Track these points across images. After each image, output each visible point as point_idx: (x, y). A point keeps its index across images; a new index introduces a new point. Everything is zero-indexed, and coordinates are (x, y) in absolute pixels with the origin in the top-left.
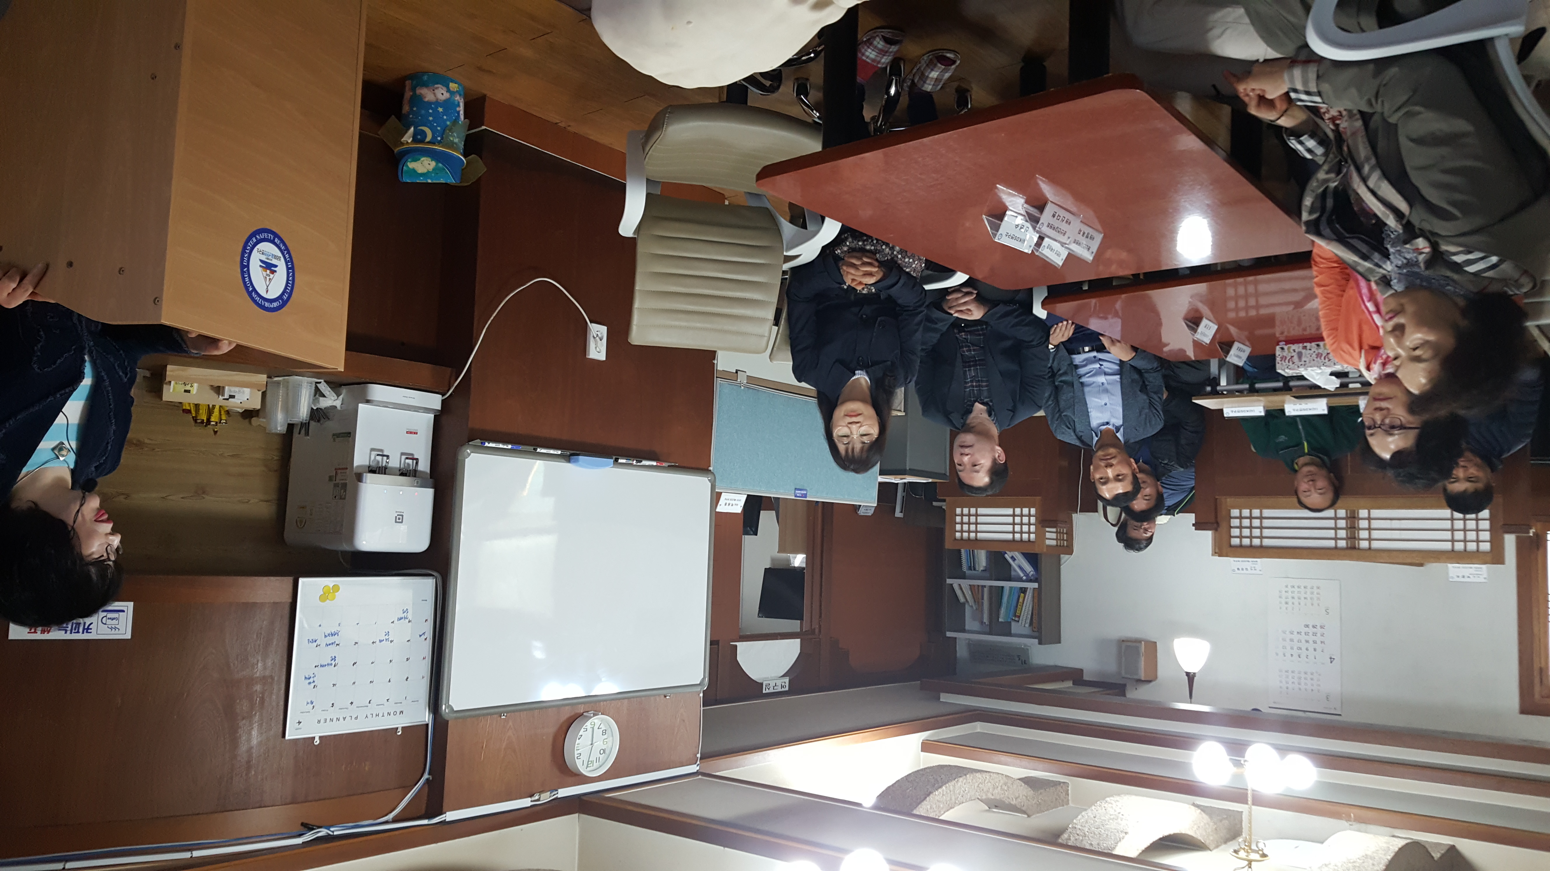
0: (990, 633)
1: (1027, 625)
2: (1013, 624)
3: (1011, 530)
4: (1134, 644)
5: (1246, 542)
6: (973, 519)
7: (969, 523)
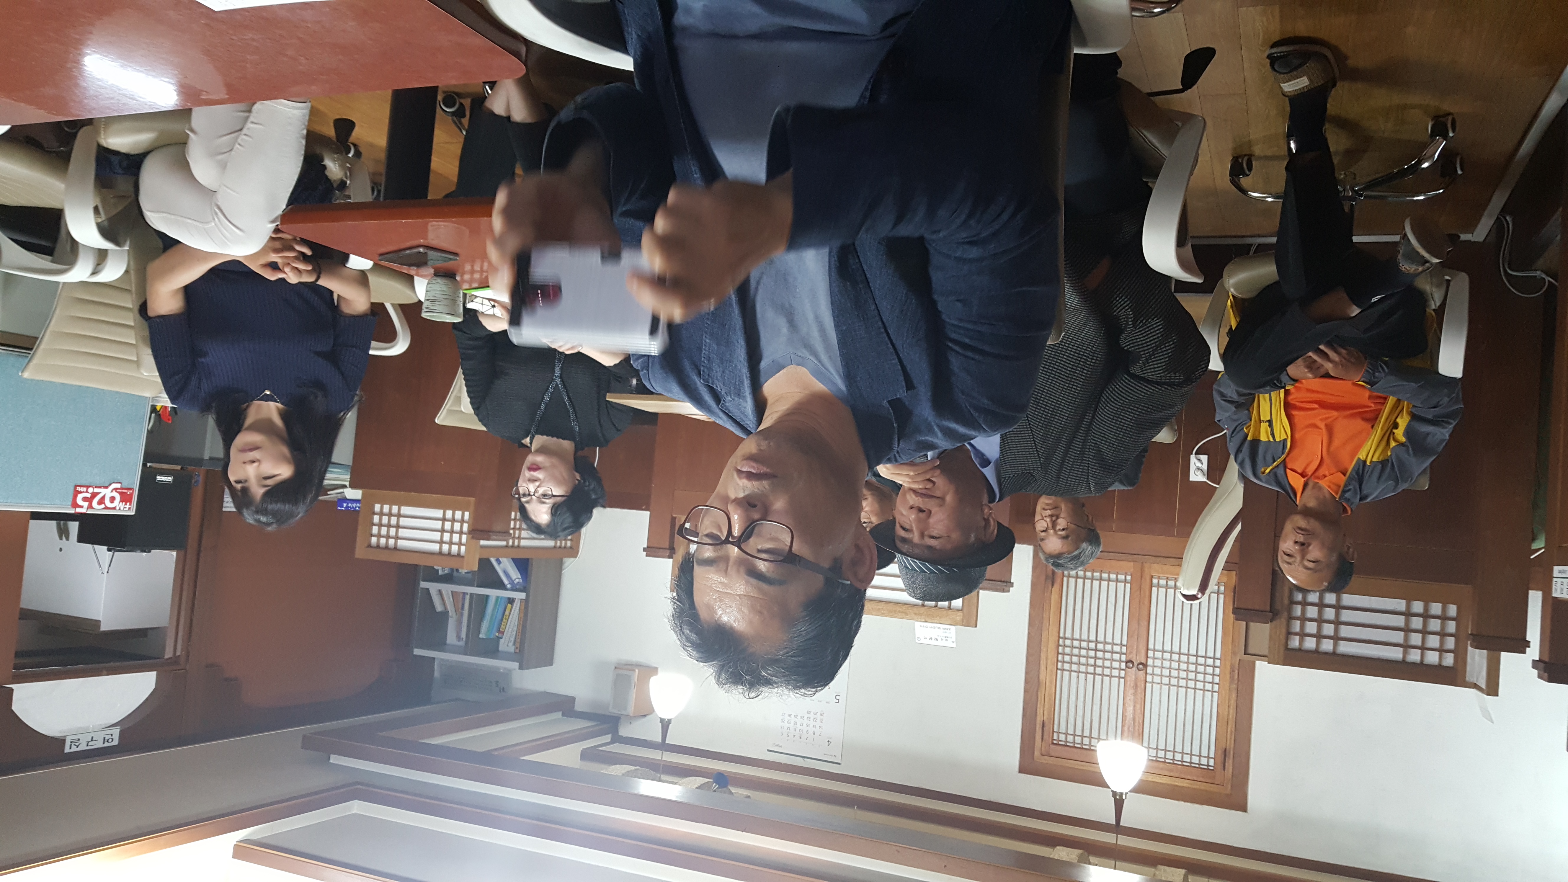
0: (466, 654)
1: (511, 644)
3: (438, 539)
4: (628, 668)
6: (394, 520)
7: (389, 526)
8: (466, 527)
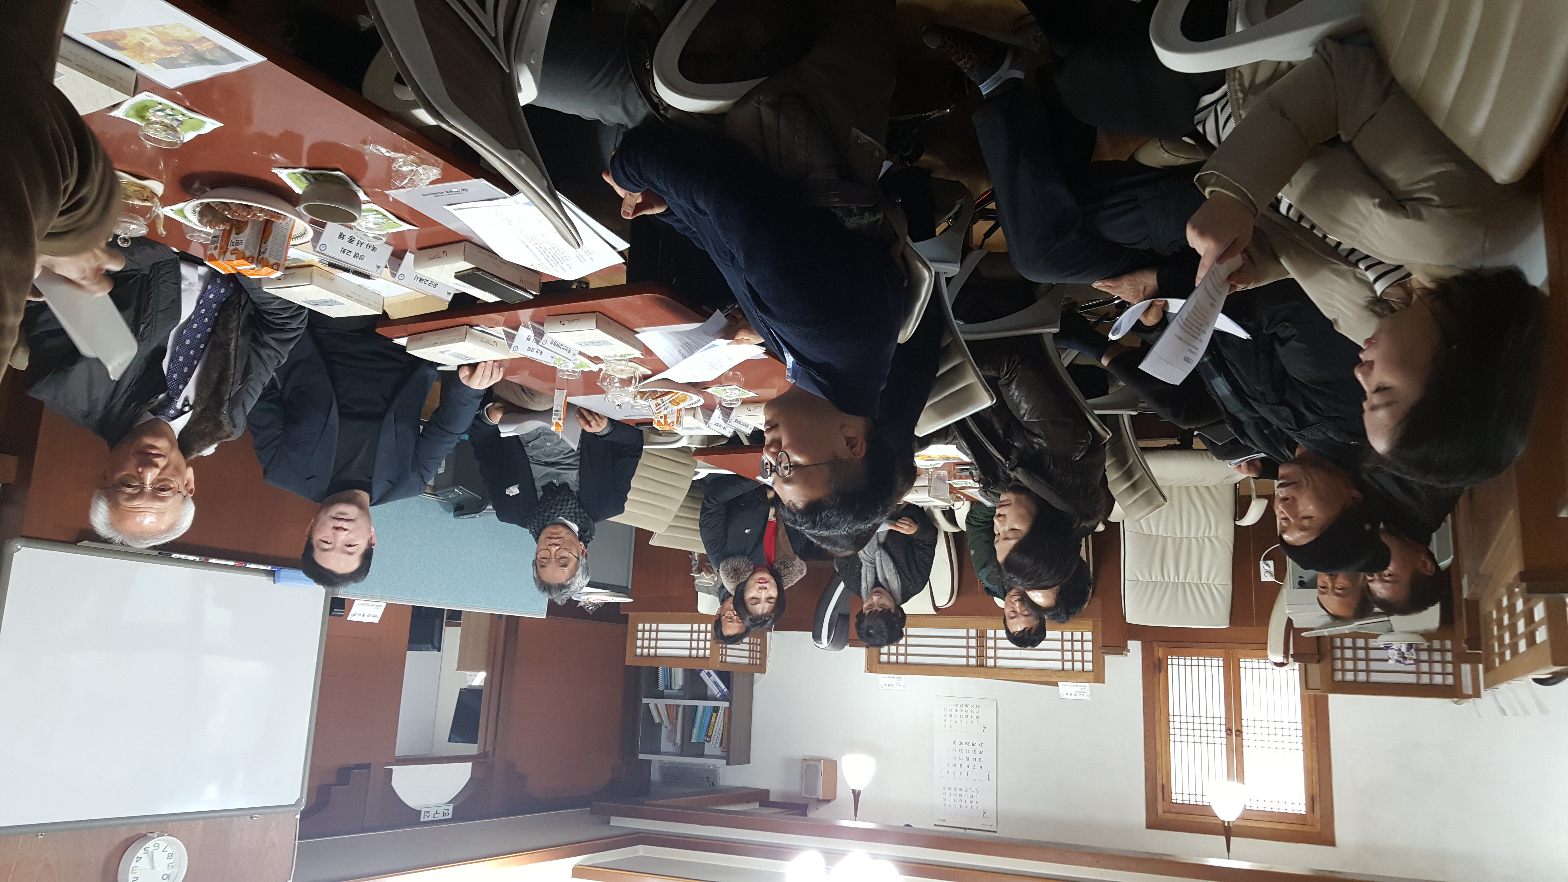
0: (681, 755)
1: (717, 746)
2: (706, 744)
3: (689, 646)
4: (814, 763)
5: (893, 659)
6: (653, 635)
7: (650, 639)
8: (709, 636)
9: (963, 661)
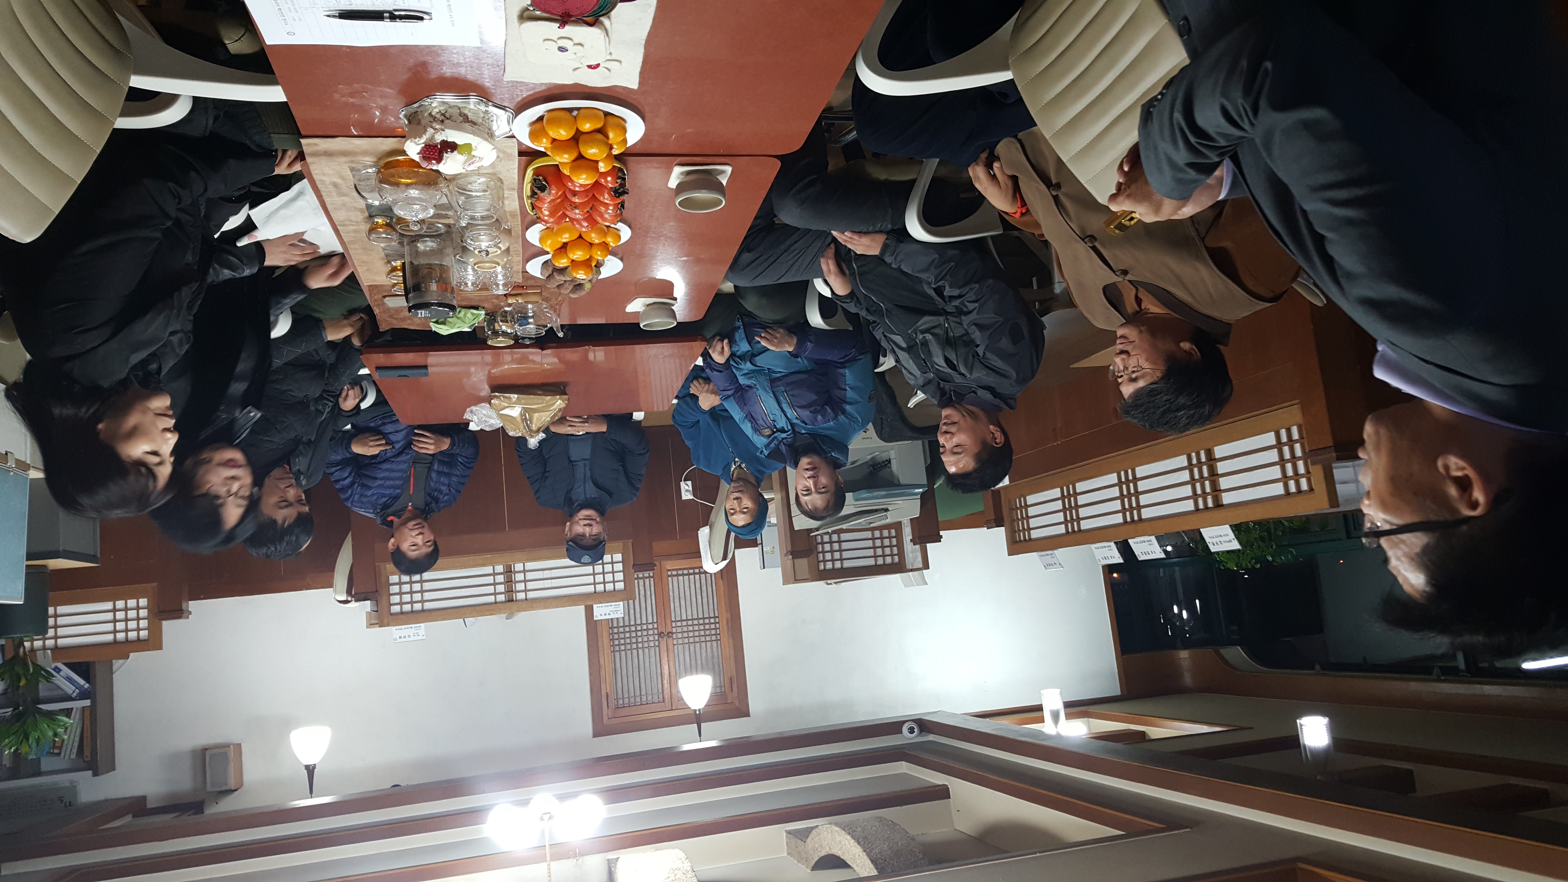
1: (73, 756)
4: (223, 750)
5: (407, 608)
9: (491, 599)
